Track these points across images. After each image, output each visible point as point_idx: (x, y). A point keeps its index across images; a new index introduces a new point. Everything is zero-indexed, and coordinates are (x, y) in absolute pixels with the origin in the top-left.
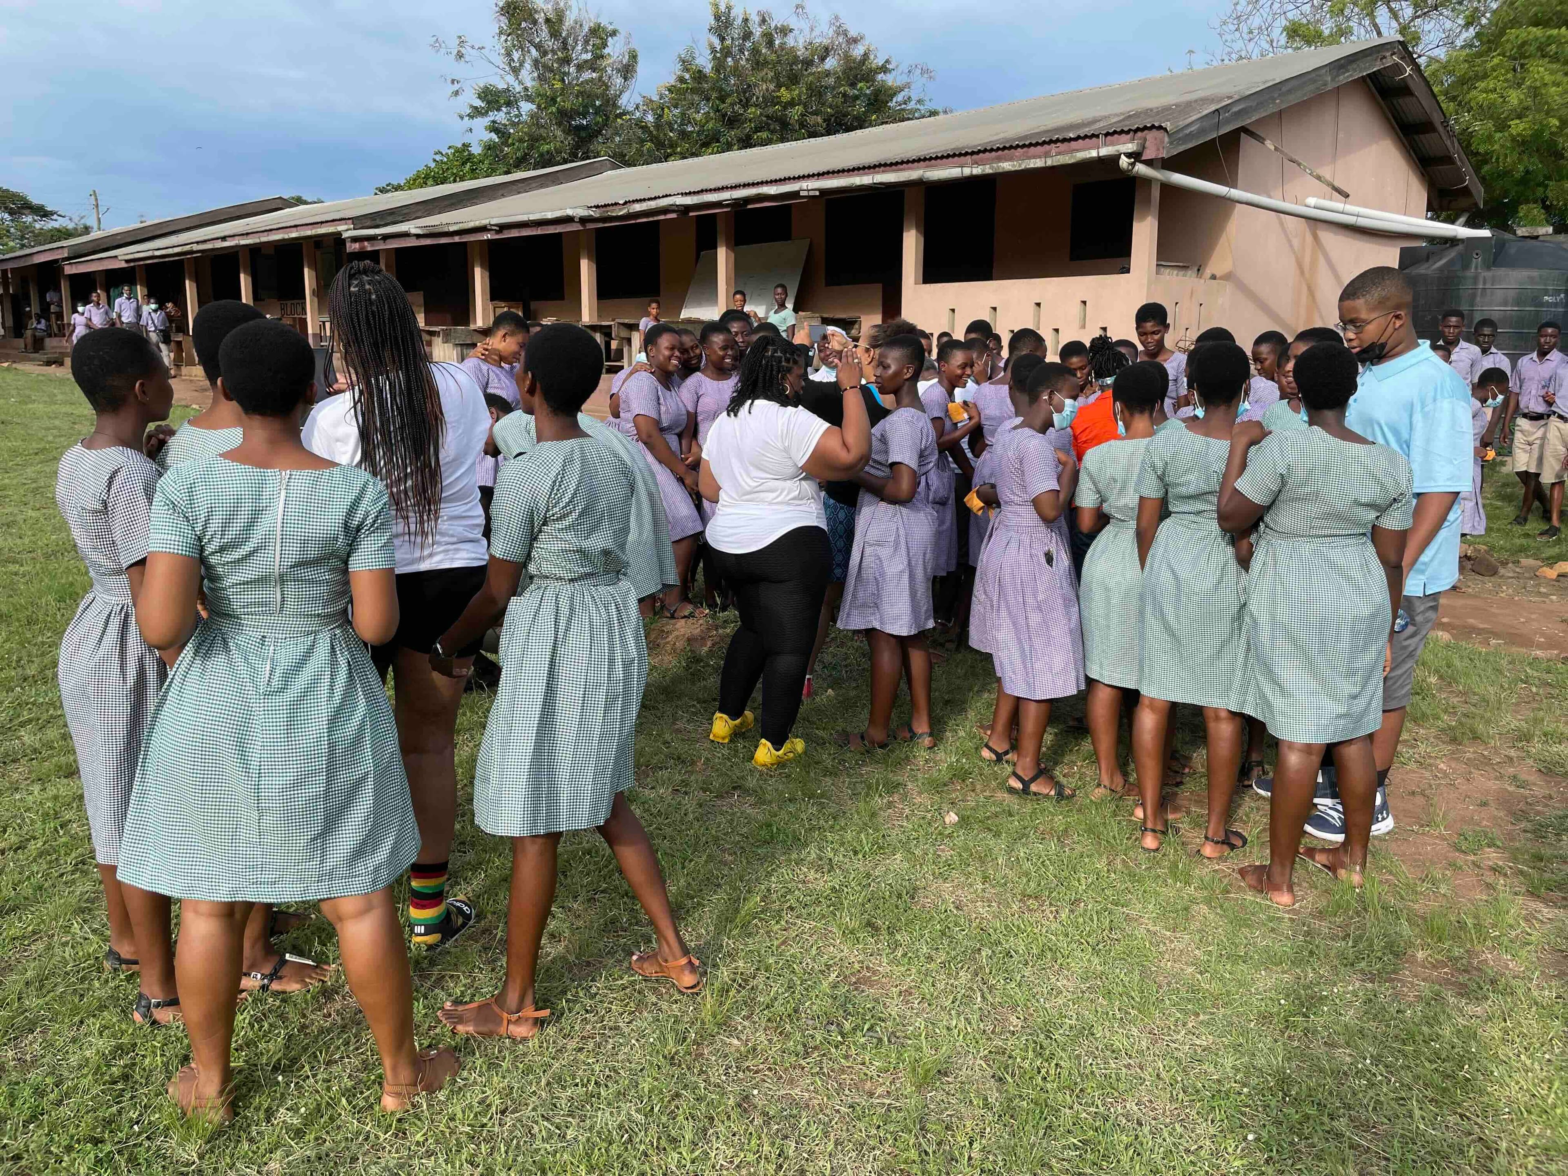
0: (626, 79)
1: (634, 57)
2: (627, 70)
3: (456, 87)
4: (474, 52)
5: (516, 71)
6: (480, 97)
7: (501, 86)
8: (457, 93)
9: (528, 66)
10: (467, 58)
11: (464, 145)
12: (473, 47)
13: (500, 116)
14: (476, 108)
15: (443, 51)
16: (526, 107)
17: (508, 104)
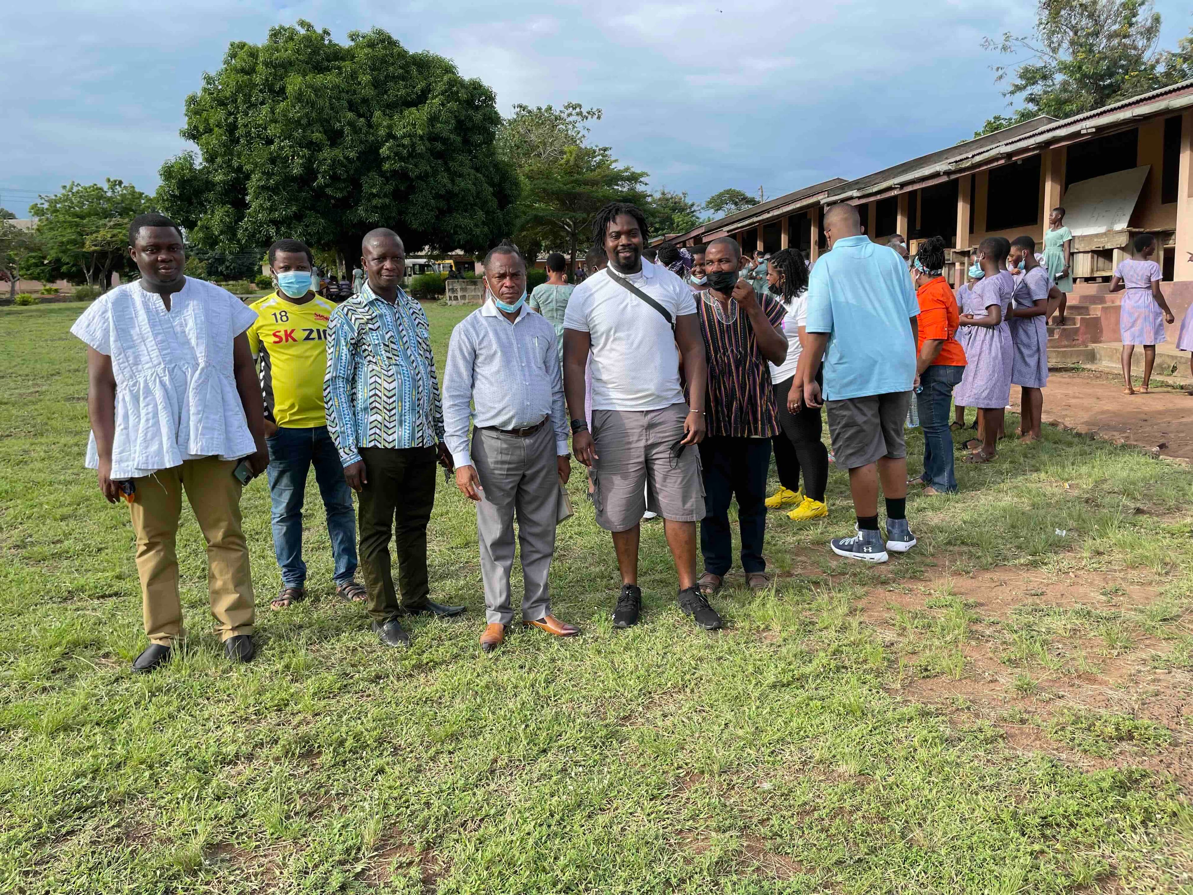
0: (1148, 39)
1: (1157, 20)
2: (1150, 32)
3: (1000, 72)
4: (1018, 43)
5: (1054, 50)
6: (1021, 77)
7: (1040, 64)
8: (1001, 77)
9: (1066, 44)
10: (1013, 48)
11: (995, 118)
12: (1017, 39)
13: (1037, 89)
14: (1017, 86)
15: (992, 47)
16: (1059, 78)
17: (1045, 77)
